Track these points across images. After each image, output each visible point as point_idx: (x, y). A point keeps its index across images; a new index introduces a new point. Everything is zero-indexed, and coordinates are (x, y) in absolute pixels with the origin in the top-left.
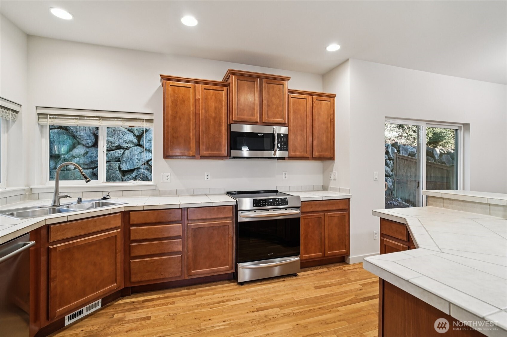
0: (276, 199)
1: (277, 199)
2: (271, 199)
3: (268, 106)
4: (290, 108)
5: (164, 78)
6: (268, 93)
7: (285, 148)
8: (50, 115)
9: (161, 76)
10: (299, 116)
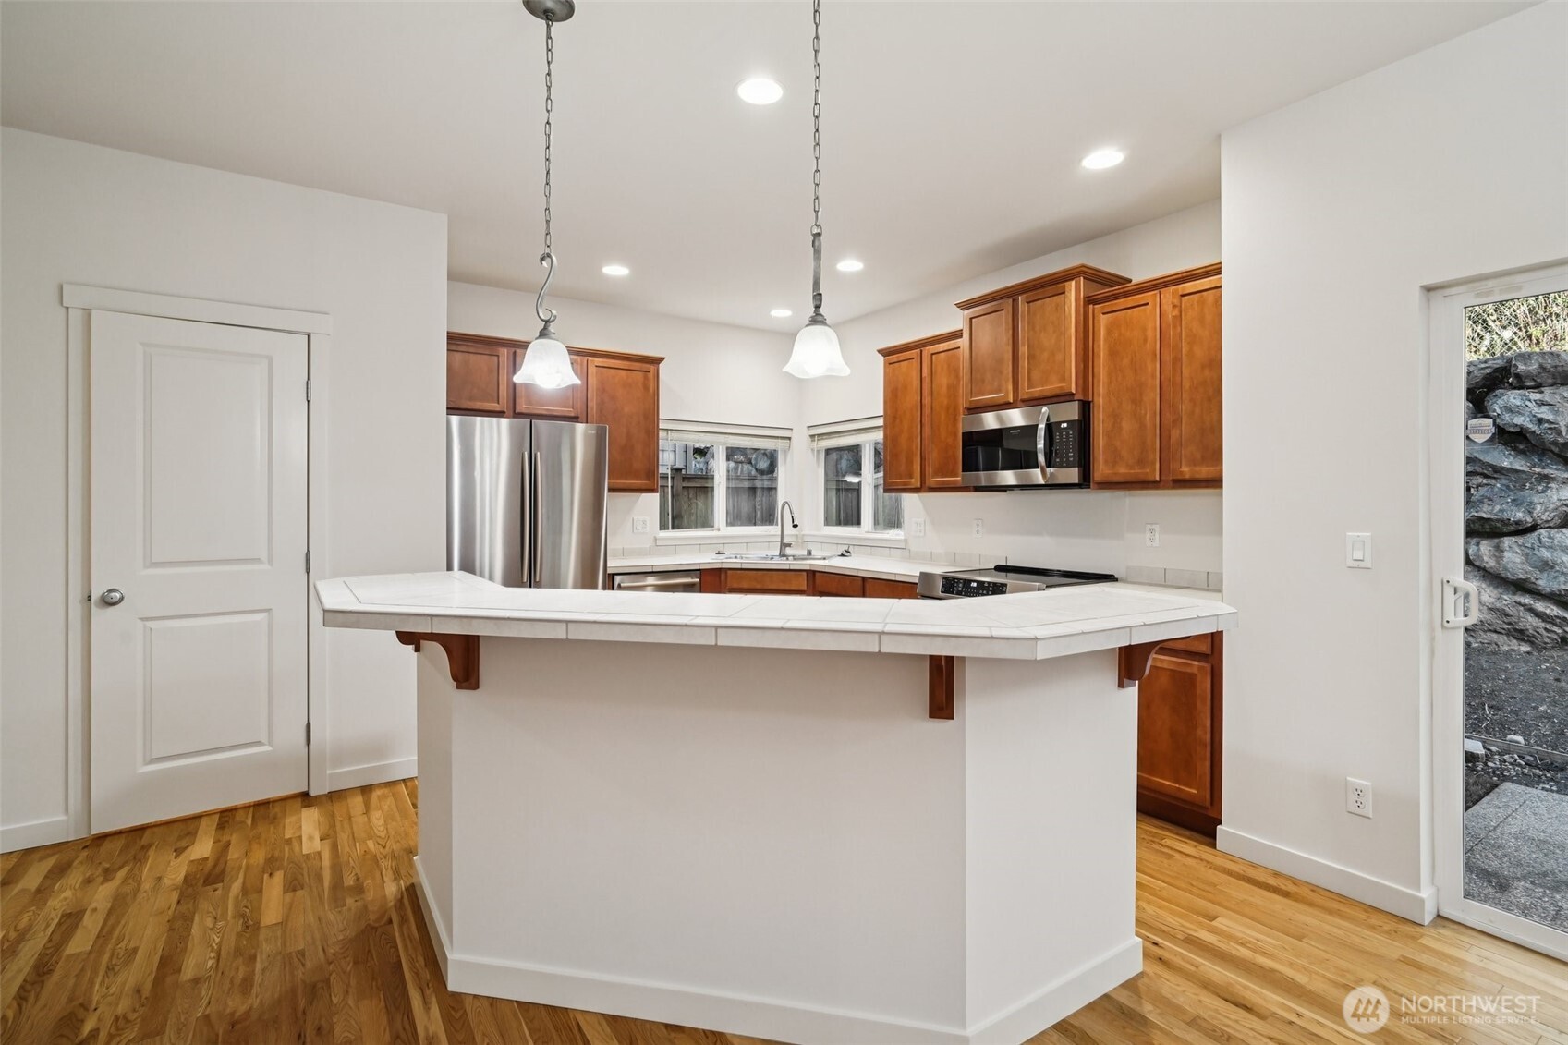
0: (984, 582)
1: (986, 585)
2: (974, 581)
3: (1031, 357)
4: (1099, 346)
5: (886, 353)
6: (1031, 325)
7: (1071, 459)
8: (819, 435)
9: (879, 351)
10: (1126, 362)
